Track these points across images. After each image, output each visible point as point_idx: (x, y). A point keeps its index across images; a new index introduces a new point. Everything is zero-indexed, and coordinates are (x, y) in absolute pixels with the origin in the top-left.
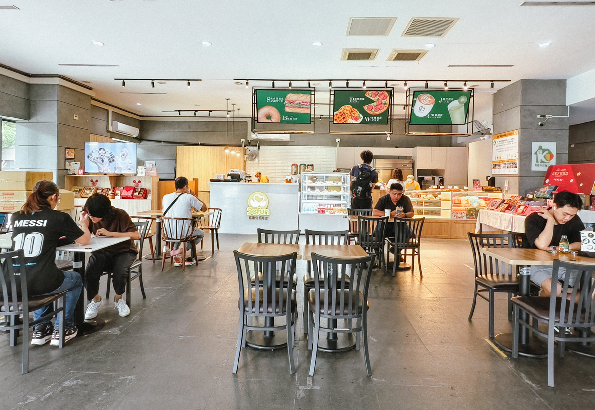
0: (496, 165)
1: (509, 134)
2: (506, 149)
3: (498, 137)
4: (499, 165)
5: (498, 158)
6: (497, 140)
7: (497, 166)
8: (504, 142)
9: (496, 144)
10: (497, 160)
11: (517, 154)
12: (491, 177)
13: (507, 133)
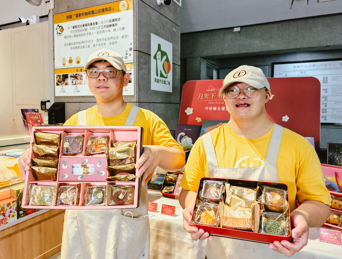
0: (66, 77)
1: (104, 11)
2: (95, 42)
3: (70, 18)
4: (75, 77)
5: (71, 61)
6: (66, 25)
7: (69, 80)
8: (88, 27)
9: (65, 33)
10: (68, 65)
11: (132, 52)
12: (52, 102)
13: (95, 9)
